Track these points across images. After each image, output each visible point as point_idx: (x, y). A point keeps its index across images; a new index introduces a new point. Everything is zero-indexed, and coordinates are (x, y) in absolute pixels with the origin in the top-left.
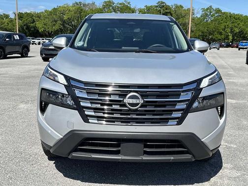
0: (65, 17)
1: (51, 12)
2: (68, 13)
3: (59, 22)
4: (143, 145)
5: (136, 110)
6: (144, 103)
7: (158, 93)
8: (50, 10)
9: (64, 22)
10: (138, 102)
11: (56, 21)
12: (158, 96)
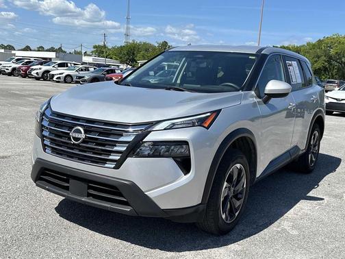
0: (332, 52)
1: (314, 45)
2: (336, 46)
3: (323, 58)
4: (86, 186)
5: (78, 145)
6: (85, 138)
7: (101, 130)
8: (314, 43)
9: (330, 58)
10: (80, 136)
11: (319, 57)
12: (101, 134)
